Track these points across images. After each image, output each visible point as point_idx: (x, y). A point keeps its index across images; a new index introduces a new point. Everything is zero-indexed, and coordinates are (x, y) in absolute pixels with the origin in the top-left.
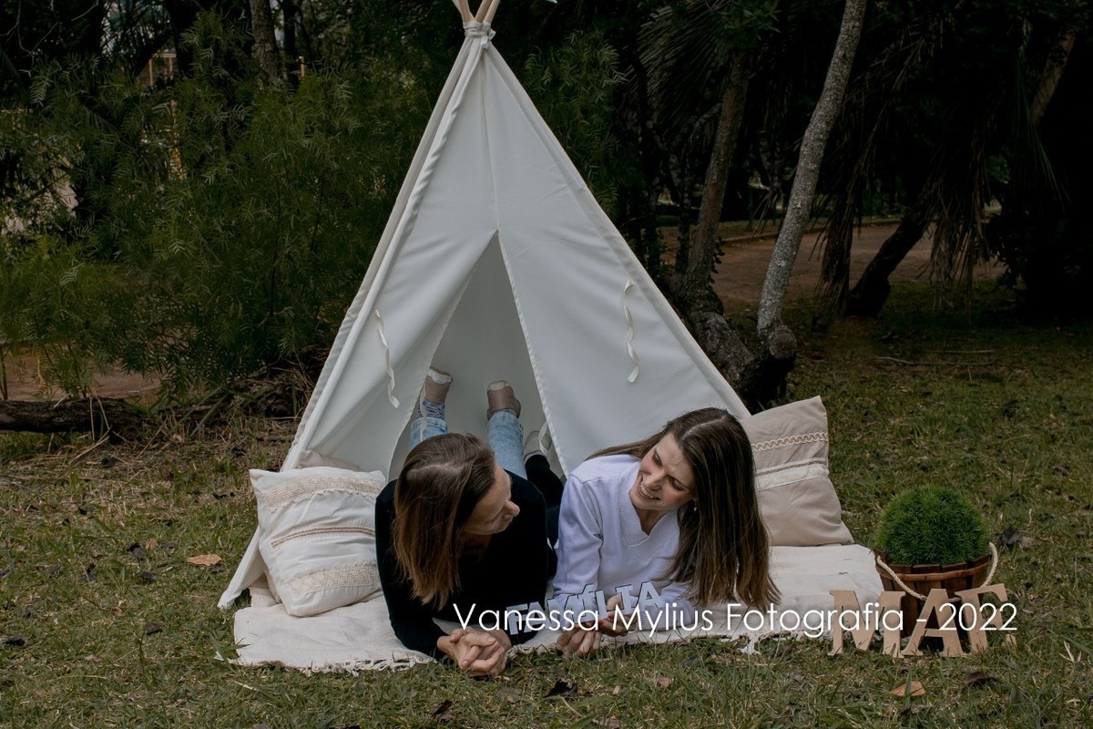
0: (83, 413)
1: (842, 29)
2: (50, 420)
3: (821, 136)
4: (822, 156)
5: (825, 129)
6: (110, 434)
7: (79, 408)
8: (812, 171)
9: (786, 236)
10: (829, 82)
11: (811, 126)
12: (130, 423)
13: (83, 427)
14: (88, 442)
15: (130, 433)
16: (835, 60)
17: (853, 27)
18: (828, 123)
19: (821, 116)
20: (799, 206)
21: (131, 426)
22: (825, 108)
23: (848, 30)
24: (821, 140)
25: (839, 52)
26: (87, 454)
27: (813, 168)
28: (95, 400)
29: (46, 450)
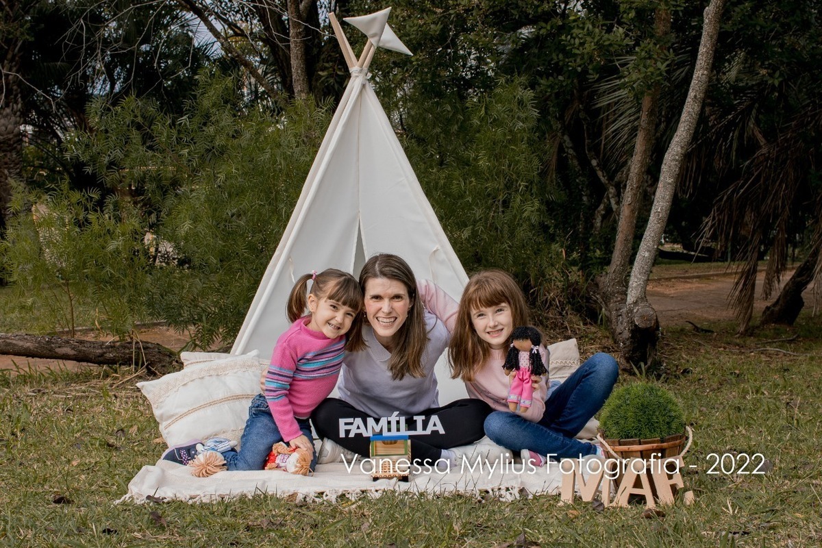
0: (127, 351)
1: (694, 76)
2: (102, 355)
3: (677, 157)
4: (677, 172)
5: (680, 152)
6: (147, 367)
7: (125, 347)
8: (669, 184)
9: (649, 233)
10: (684, 116)
11: (670, 150)
12: (164, 360)
13: (127, 362)
14: (130, 373)
15: (163, 368)
16: (689, 100)
17: (702, 75)
18: (682, 147)
19: (678, 142)
20: (659, 210)
21: (164, 364)
22: (680, 136)
23: (698, 77)
24: (677, 161)
25: (691, 94)
26: (128, 381)
27: (670, 181)
28: (137, 343)
29: (99, 378)
